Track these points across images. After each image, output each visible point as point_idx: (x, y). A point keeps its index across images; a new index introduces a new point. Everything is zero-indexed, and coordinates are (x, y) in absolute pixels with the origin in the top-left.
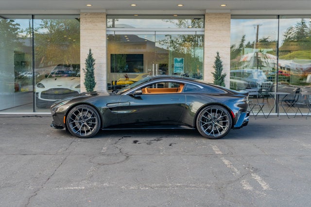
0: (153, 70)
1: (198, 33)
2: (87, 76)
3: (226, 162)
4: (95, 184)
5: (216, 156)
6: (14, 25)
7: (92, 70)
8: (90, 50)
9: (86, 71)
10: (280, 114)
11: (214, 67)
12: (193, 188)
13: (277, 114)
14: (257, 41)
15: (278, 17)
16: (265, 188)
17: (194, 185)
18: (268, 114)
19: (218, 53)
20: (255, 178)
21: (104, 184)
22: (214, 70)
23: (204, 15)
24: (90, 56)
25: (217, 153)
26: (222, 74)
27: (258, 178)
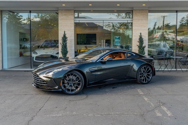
0: (102, 44)
1: (129, 22)
2: (62, 48)
3: (146, 99)
4: (68, 113)
5: (140, 95)
6: (19, 16)
7: (66, 44)
8: (65, 32)
9: (62, 44)
11: (138, 42)
12: (126, 115)
13: (176, 69)
14: (163, 26)
15: (177, 12)
16: (169, 115)
17: (127, 113)
19: (141, 34)
20: (164, 109)
21: (74, 113)
22: (138, 44)
23: (132, 11)
24: (65, 36)
25: (140, 93)
26: (143, 46)
27: (165, 109)
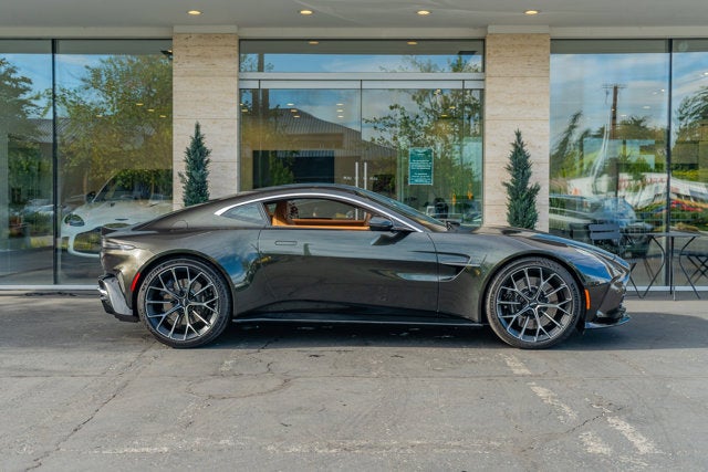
0: (357, 178)
1: (468, 85)
2: (188, 192)
3: (542, 392)
4: (197, 441)
5: (515, 378)
6: (15, 81)
7: (203, 176)
8: (198, 127)
9: (187, 178)
10: (678, 288)
11: (509, 169)
12: (455, 451)
13: (668, 288)
14: (614, 124)
15: (670, 45)
16: (644, 449)
17: (457, 443)
18: (645, 288)
19: (518, 134)
20: (618, 428)
21: (222, 442)
22: (508, 178)
23: (483, 40)
24: (198, 143)
25: (517, 371)
26: (529, 186)
27: (624, 427)
